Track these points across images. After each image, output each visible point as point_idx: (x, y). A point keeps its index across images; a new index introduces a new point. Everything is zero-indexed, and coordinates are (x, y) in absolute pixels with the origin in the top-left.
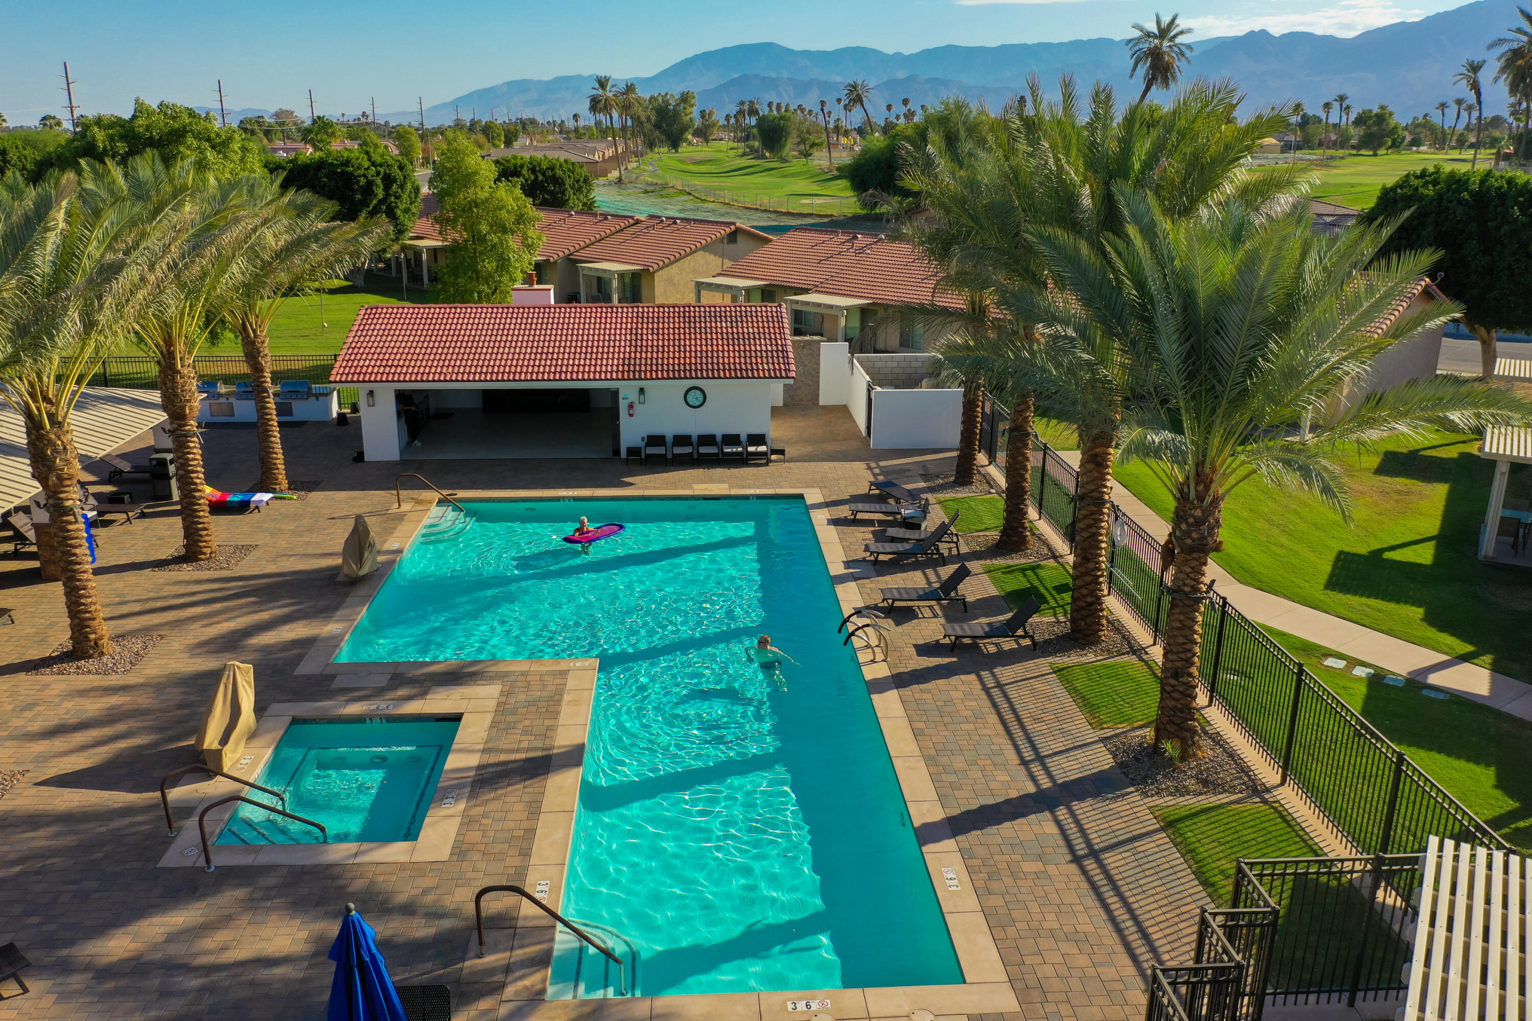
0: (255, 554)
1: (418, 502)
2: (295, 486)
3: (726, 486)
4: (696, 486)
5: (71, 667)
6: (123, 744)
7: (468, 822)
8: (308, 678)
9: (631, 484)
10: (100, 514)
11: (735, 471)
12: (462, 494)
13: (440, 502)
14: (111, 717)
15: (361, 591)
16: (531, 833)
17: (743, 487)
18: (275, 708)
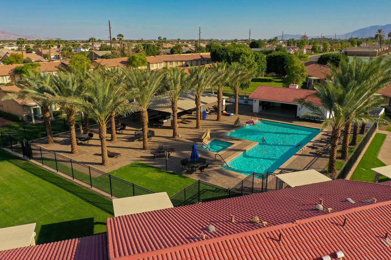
0: (226, 121)
1: (255, 119)
2: (239, 114)
3: (310, 126)
4: (305, 125)
5: (195, 129)
6: (195, 137)
7: (225, 153)
8: (220, 136)
9: (293, 122)
10: (210, 113)
11: (316, 124)
12: (263, 119)
13: (259, 120)
14: (196, 135)
15: (236, 128)
16: (231, 155)
17: (313, 126)
18: (214, 138)
